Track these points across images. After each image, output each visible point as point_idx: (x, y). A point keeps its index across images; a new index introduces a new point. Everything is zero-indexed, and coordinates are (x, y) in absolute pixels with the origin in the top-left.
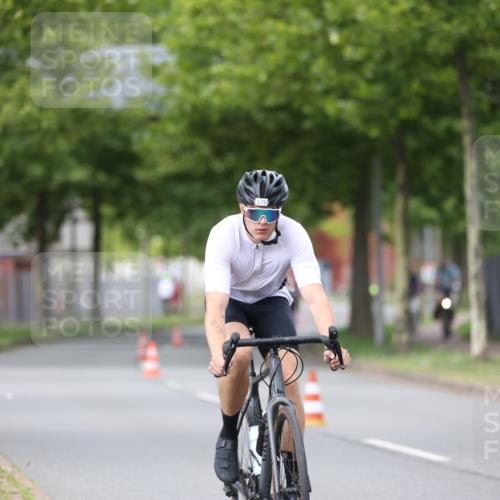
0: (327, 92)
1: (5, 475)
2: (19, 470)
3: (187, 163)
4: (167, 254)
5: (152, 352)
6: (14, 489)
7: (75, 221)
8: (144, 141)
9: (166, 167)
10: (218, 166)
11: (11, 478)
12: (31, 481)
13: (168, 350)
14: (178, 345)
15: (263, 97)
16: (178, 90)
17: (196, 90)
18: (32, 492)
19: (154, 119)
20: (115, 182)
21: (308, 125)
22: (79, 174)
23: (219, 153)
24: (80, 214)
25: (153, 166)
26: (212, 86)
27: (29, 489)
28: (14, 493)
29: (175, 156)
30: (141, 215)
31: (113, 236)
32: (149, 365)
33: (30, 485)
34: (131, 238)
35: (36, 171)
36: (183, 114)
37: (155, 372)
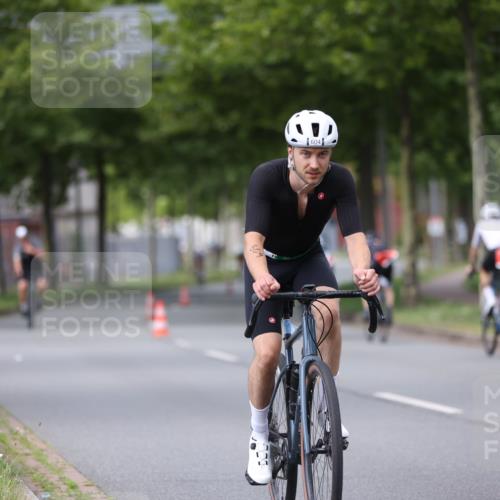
0: (330, 47)
1: (18, 437)
2: (31, 432)
3: (190, 122)
4: (172, 213)
5: (160, 311)
6: (28, 451)
7: (77, 182)
9: (169, 126)
10: (222, 124)
11: (24, 440)
12: (44, 442)
13: (176, 309)
14: (187, 304)
15: (266, 53)
16: (179, 50)
17: (198, 50)
18: (45, 453)
20: (117, 143)
21: (311, 81)
22: (81, 136)
23: (222, 111)
24: (83, 174)
25: (156, 126)
26: (214, 45)
27: (42, 450)
28: (27, 455)
29: (178, 115)
30: (146, 175)
31: (118, 196)
32: (159, 325)
33: (43, 446)
34: (135, 197)
35: (39, 131)
36: (185, 74)
37: (164, 332)
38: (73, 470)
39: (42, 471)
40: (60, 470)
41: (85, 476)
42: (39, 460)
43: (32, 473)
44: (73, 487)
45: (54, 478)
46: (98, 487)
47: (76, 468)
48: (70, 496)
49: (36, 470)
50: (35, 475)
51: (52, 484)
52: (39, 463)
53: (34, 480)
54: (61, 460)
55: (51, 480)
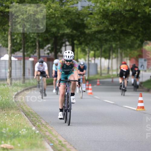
2: (48, 124)
3: (101, 27)
4: (95, 56)
5: (90, 87)
6: (46, 130)
7: (66, 46)
8: (88, 20)
9: (95, 29)
11: (46, 127)
12: (52, 127)
13: (95, 86)
14: (99, 85)
15: (126, 7)
16: (98, 4)
17: (104, 5)
18: (52, 131)
19: (91, 14)
21: (139, 15)
22: (68, 31)
23: (111, 25)
24: (67, 43)
25: (91, 29)
26: (110, 3)
28: (46, 131)
29: (98, 25)
30: (87, 44)
32: (90, 91)
33: (51, 129)
34: (84, 51)
35: (54, 30)
36: (100, 12)
37: (91, 93)
38: (60, 136)
39: (51, 136)
40: (56, 137)
41: (64, 138)
42: (50, 133)
43: (48, 137)
44: (60, 142)
45: (54, 139)
46: (68, 142)
47: (61, 136)
48: (59, 145)
49: (49, 136)
50: (48, 138)
51: (53, 141)
52: (50, 134)
53: (48, 139)
54: (57, 133)
55: (53, 139)
